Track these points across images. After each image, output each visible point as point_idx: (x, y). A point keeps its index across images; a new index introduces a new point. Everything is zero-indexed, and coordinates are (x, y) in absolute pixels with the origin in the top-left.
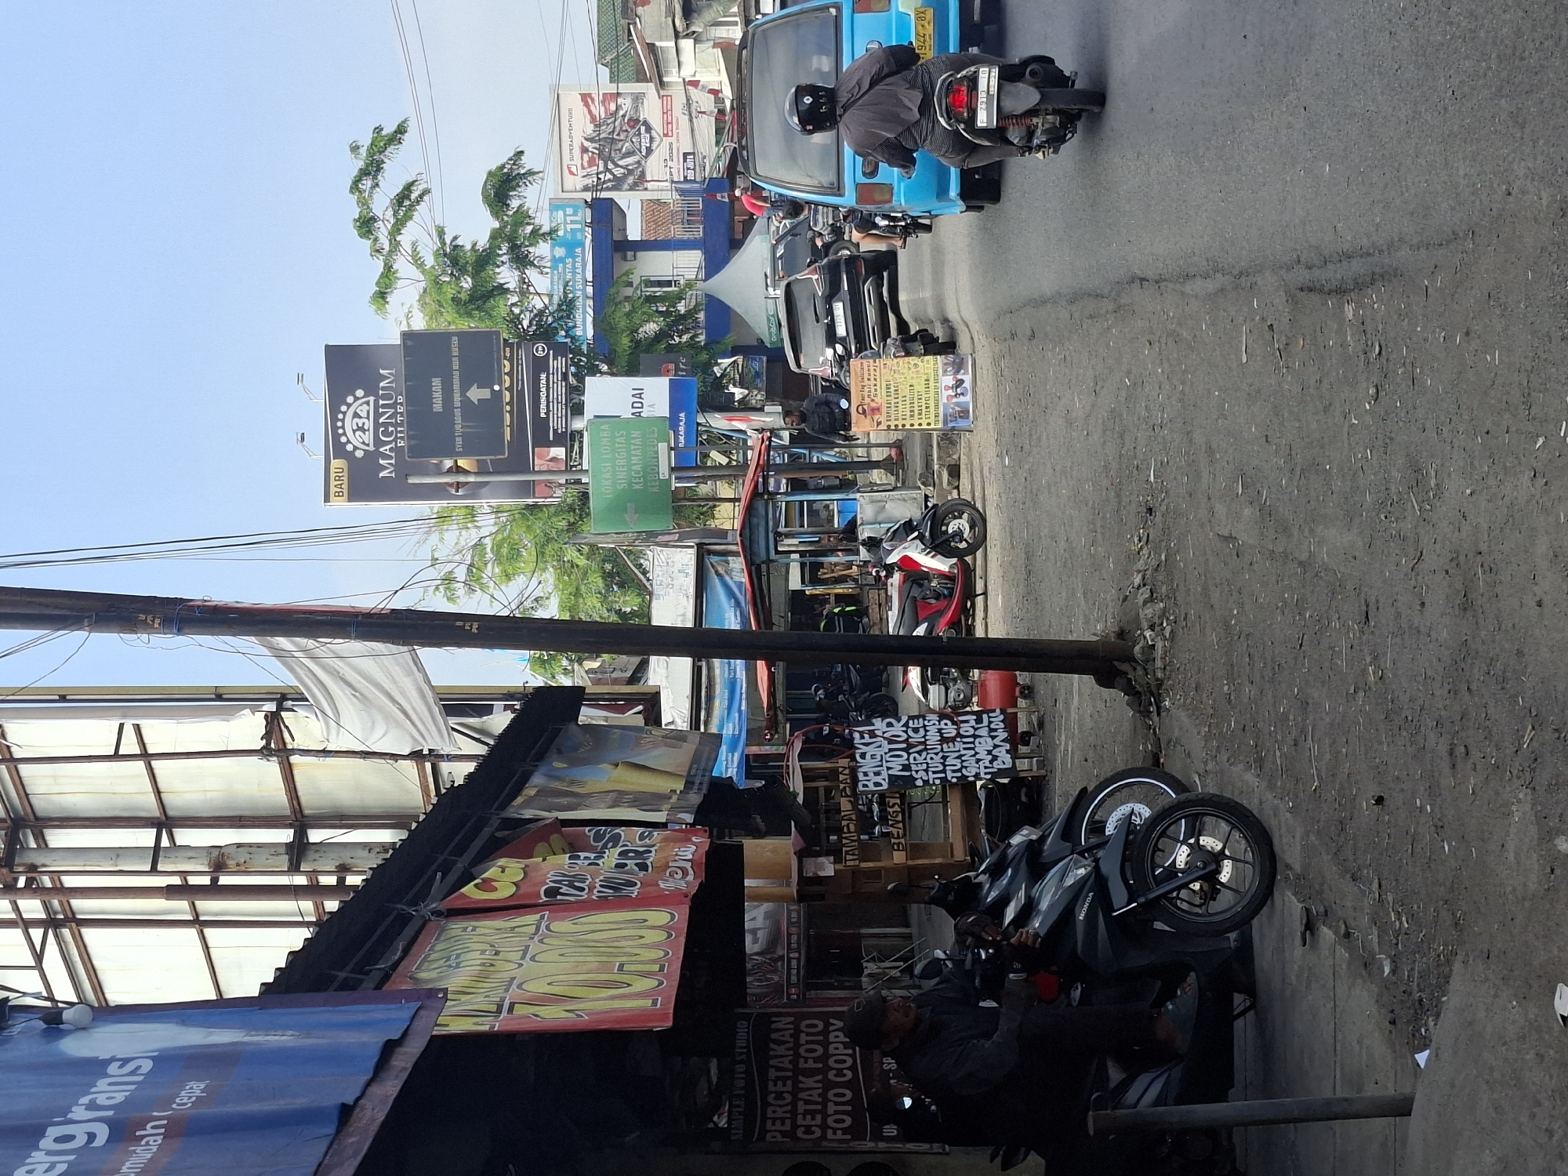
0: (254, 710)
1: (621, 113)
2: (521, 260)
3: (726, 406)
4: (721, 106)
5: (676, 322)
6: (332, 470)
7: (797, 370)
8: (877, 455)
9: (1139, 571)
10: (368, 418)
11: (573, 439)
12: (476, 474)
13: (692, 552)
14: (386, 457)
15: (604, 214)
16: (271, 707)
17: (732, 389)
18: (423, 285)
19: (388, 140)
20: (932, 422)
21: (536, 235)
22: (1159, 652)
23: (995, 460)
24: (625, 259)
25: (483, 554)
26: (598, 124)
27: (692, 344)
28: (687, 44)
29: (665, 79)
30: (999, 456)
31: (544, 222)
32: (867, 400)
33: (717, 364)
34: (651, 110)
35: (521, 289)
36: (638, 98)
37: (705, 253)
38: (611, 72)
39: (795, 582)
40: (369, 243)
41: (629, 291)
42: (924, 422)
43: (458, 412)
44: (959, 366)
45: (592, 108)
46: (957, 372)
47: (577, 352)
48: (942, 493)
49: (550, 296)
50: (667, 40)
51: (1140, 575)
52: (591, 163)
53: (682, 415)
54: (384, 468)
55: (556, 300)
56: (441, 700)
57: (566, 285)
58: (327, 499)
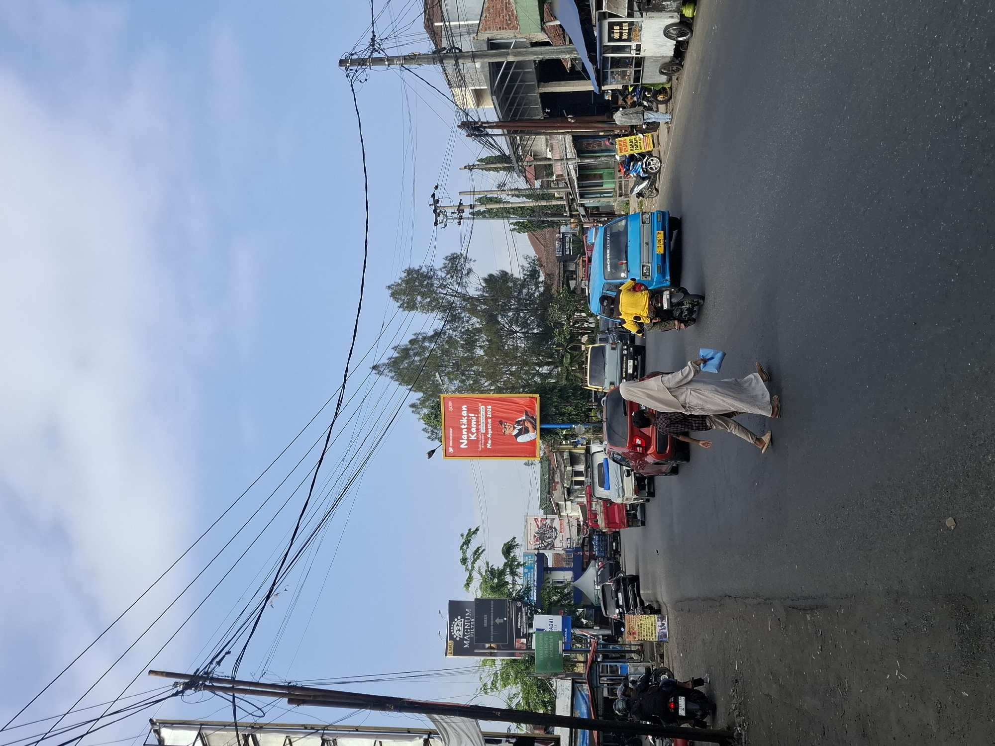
0: (420, 737)
1: (547, 524)
2: (513, 574)
3: (581, 626)
4: (579, 523)
5: (564, 596)
6: (448, 644)
7: (606, 616)
8: (633, 648)
9: (734, 704)
10: (461, 626)
11: (529, 636)
12: (497, 649)
13: (570, 681)
14: (466, 640)
15: (541, 558)
16: (426, 737)
17: (583, 620)
18: (481, 581)
19: (472, 533)
20: (654, 639)
21: (519, 565)
22: (743, 736)
23: (677, 654)
24: (547, 573)
25: (497, 677)
26: (539, 528)
27: (569, 604)
28: (569, 503)
29: (561, 514)
30: (678, 652)
31: (521, 560)
32: (631, 630)
33: (578, 611)
34: (556, 524)
35: (513, 582)
36: (552, 520)
37: (573, 572)
38: (544, 511)
39: (606, 694)
40: (464, 567)
41: (549, 585)
42: (651, 638)
43: (492, 627)
44: (662, 619)
45: (538, 523)
46: (662, 621)
47: (531, 605)
48: (658, 664)
49: (523, 586)
50: (562, 501)
51: (734, 706)
52: (537, 541)
53: (566, 629)
54: (466, 644)
55: (524, 586)
56: (484, 737)
57: (528, 582)
58: (446, 655)
